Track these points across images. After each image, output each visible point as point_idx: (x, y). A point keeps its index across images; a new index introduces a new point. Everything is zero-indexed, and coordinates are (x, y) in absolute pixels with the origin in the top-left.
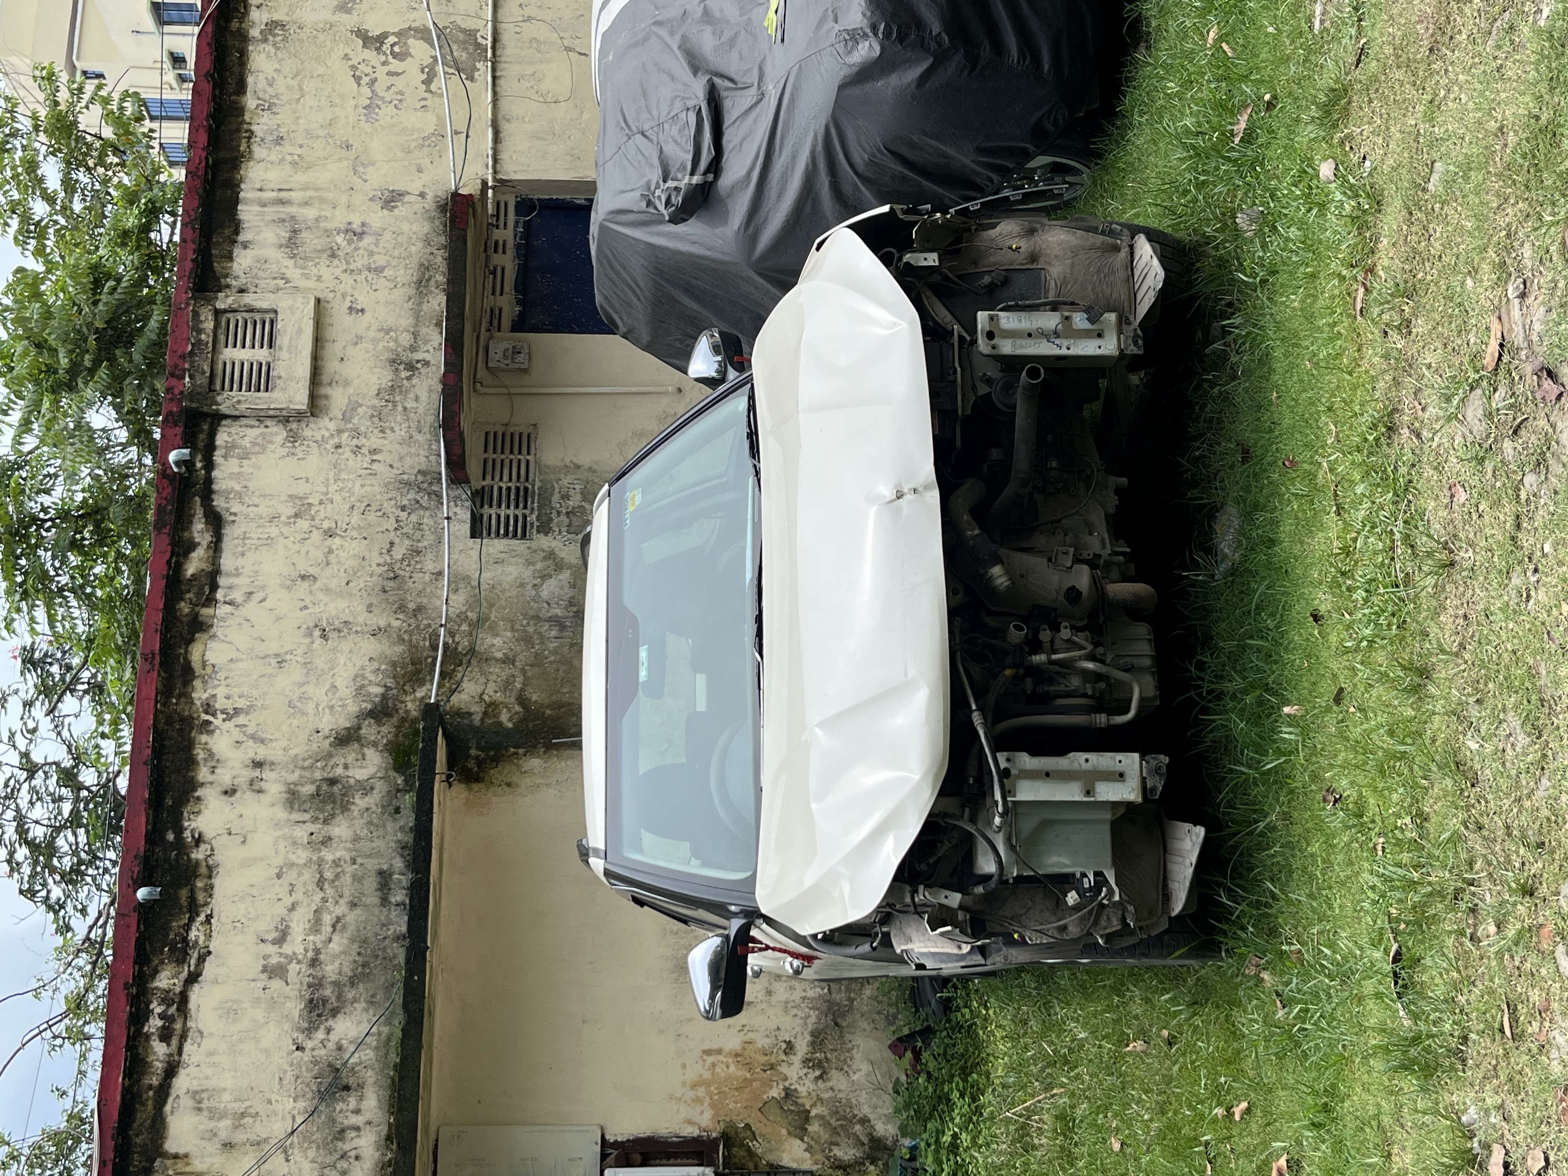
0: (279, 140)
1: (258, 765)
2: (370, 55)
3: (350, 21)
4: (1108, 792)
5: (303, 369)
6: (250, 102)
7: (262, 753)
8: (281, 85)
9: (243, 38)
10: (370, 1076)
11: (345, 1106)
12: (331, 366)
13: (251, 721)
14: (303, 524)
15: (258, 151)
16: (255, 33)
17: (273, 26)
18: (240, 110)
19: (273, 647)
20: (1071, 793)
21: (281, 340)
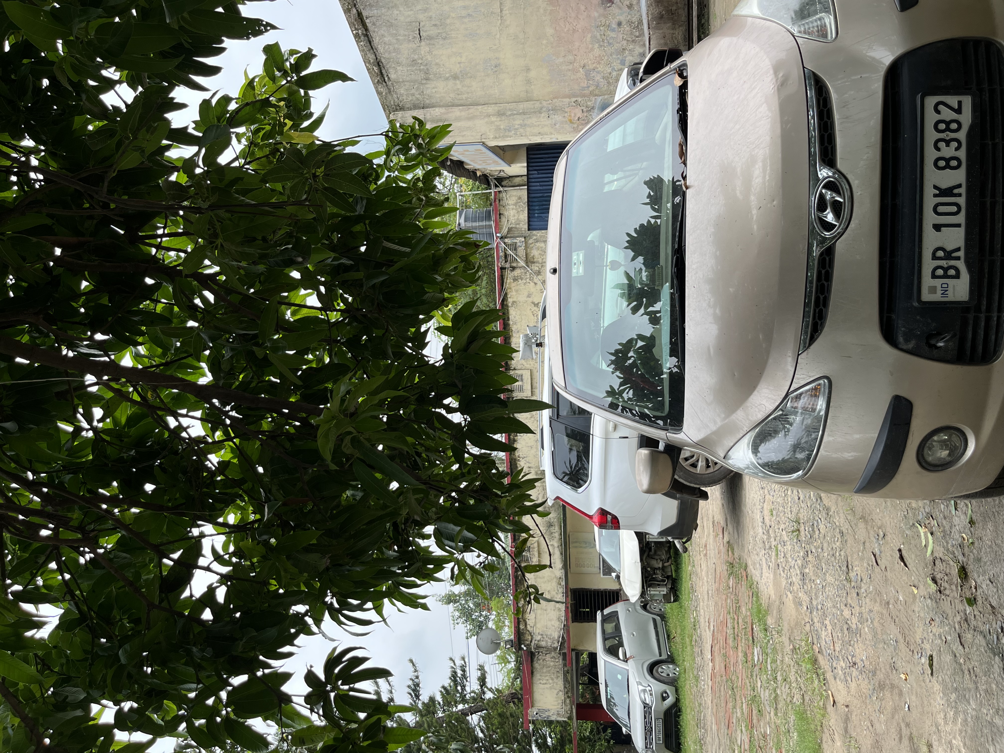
0: (518, 332)
1: (529, 467)
2: (536, 308)
3: (530, 300)
4: (662, 593)
5: (529, 387)
6: (511, 322)
7: (530, 465)
8: (517, 317)
9: (507, 306)
10: (556, 524)
11: (552, 529)
12: (534, 384)
13: (527, 459)
14: (533, 419)
15: (514, 335)
16: (510, 305)
17: (514, 302)
18: (509, 325)
19: (530, 445)
20: (658, 593)
21: (524, 381)
